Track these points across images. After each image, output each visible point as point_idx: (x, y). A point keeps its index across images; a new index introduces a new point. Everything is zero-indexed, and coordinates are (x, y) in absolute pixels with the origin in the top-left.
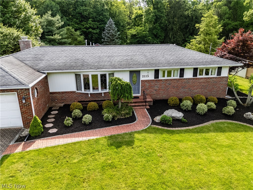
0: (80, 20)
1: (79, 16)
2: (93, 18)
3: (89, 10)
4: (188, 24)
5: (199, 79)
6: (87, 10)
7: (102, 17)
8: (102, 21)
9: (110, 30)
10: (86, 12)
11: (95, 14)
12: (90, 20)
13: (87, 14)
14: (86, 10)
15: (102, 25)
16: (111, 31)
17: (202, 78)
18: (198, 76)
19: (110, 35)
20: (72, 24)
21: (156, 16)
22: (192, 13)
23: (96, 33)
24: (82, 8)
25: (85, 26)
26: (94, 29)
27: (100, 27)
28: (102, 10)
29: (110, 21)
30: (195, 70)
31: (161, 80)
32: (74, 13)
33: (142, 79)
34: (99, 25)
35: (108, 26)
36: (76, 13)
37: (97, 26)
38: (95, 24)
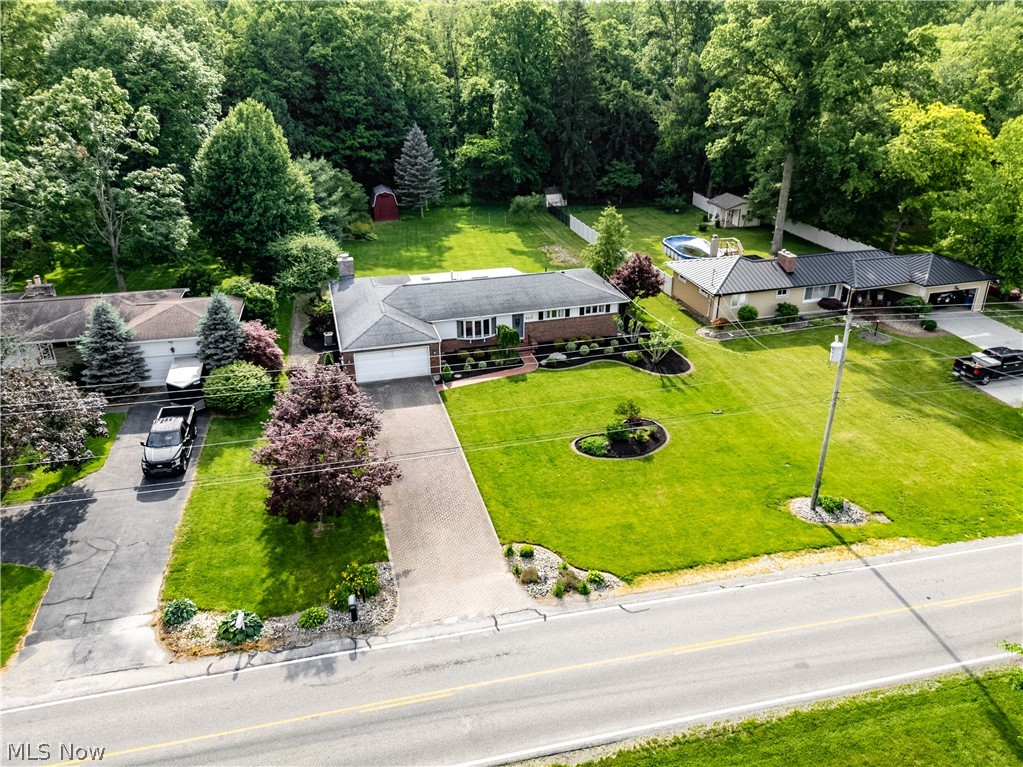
0: (334, 127)
1: (331, 118)
2: (369, 122)
3: (356, 103)
4: (609, 129)
5: (586, 317)
6: (353, 102)
7: (391, 117)
8: (391, 126)
9: (416, 157)
10: (349, 107)
11: (371, 109)
12: (361, 126)
13: (352, 114)
14: (349, 104)
15: (392, 138)
16: (418, 161)
17: (589, 317)
19: (418, 170)
20: (315, 141)
21: (528, 112)
23: (379, 161)
24: (337, 98)
25: (348, 143)
26: (369, 149)
27: (386, 142)
28: (388, 96)
29: (416, 133)
30: (582, 308)
31: (546, 321)
32: (316, 109)
33: (525, 321)
34: (384, 136)
35: (410, 146)
37: (379, 142)
38: (373, 136)
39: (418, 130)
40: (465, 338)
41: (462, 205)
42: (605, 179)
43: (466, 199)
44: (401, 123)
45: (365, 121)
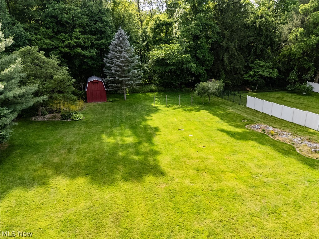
0: (55, 30)
1: (52, 22)
2: (84, 28)
3: (73, 11)
6: (70, 10)
7: (101, 26)
8: (102, 32)
9: (121, 52)
10: (67, 13)
11: (86, 19)
12: (77, 30)
13: (69, 19)
14: (67, 11)
15: (102, 41)
16: (123, 54)
19: (122, 62)
20: (36, 39)
23: (91, 58)
24: (57, 6)
25: (66, 42)
26: (84, 48)
27: (97, 44)
28: (100, 11)
29: (120, 34)
32: (40, 15)
34: (96, 40)
35: (116, 44)
36: (46, 16)
37: (92, 43)
38: (88, 39)
39: (123, 32)
41: (152, 91)
42: (251, 73)
43: (154, 87)
44: (109, 32)
45: (80, 26)
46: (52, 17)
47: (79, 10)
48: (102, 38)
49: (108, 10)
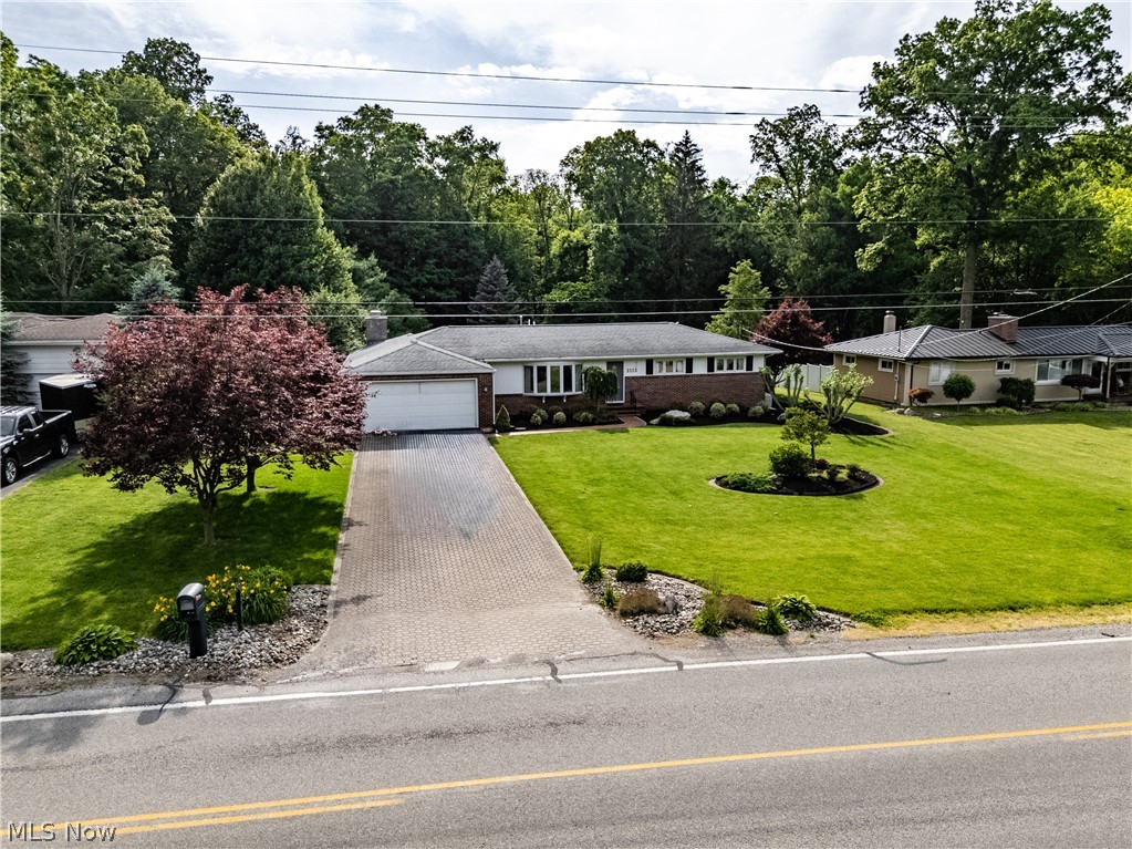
2: (440, 258)
5: (717, 375)
7: (466, 254)
8: (466, 264)
9: (494, 293)
10: (418, 238)
11: (444, 245)
12: (431, 262)
13: (421, 246)
14: (418, 235)
15: (467, 277)
17: (722, 375)
18: (716, 372)
19: (496, 307)
21: (628, 250)
22: (735, 244)
25: (414, 280)
26: (439, 288)
27: (460, 281)
29: (495, 266)
30: (711, 360)
31: (657, 377)
33: (626, 374)
34: (458, 275)
35: (487, 281)
36: (388, 243)
37: (453, 281)
38: (445, 274)
39: (498, 263)
40: (536, 393)
44: (478, 263)
45: (435, 256)
46: (398, 243)
47: (435, 233)
48: (467, 273)
49: (478, 229)
